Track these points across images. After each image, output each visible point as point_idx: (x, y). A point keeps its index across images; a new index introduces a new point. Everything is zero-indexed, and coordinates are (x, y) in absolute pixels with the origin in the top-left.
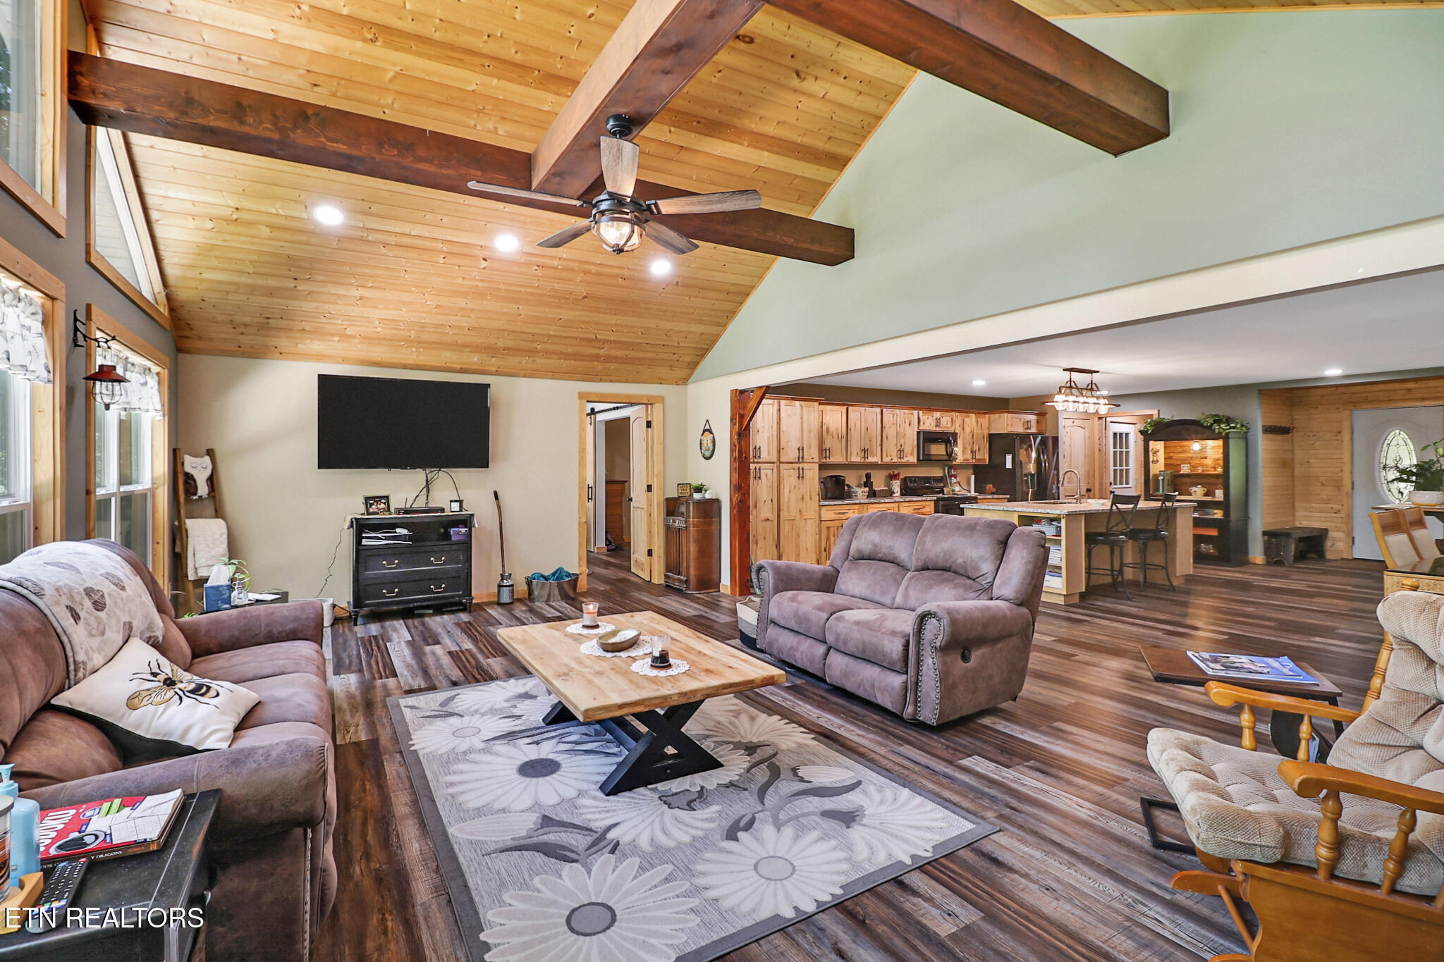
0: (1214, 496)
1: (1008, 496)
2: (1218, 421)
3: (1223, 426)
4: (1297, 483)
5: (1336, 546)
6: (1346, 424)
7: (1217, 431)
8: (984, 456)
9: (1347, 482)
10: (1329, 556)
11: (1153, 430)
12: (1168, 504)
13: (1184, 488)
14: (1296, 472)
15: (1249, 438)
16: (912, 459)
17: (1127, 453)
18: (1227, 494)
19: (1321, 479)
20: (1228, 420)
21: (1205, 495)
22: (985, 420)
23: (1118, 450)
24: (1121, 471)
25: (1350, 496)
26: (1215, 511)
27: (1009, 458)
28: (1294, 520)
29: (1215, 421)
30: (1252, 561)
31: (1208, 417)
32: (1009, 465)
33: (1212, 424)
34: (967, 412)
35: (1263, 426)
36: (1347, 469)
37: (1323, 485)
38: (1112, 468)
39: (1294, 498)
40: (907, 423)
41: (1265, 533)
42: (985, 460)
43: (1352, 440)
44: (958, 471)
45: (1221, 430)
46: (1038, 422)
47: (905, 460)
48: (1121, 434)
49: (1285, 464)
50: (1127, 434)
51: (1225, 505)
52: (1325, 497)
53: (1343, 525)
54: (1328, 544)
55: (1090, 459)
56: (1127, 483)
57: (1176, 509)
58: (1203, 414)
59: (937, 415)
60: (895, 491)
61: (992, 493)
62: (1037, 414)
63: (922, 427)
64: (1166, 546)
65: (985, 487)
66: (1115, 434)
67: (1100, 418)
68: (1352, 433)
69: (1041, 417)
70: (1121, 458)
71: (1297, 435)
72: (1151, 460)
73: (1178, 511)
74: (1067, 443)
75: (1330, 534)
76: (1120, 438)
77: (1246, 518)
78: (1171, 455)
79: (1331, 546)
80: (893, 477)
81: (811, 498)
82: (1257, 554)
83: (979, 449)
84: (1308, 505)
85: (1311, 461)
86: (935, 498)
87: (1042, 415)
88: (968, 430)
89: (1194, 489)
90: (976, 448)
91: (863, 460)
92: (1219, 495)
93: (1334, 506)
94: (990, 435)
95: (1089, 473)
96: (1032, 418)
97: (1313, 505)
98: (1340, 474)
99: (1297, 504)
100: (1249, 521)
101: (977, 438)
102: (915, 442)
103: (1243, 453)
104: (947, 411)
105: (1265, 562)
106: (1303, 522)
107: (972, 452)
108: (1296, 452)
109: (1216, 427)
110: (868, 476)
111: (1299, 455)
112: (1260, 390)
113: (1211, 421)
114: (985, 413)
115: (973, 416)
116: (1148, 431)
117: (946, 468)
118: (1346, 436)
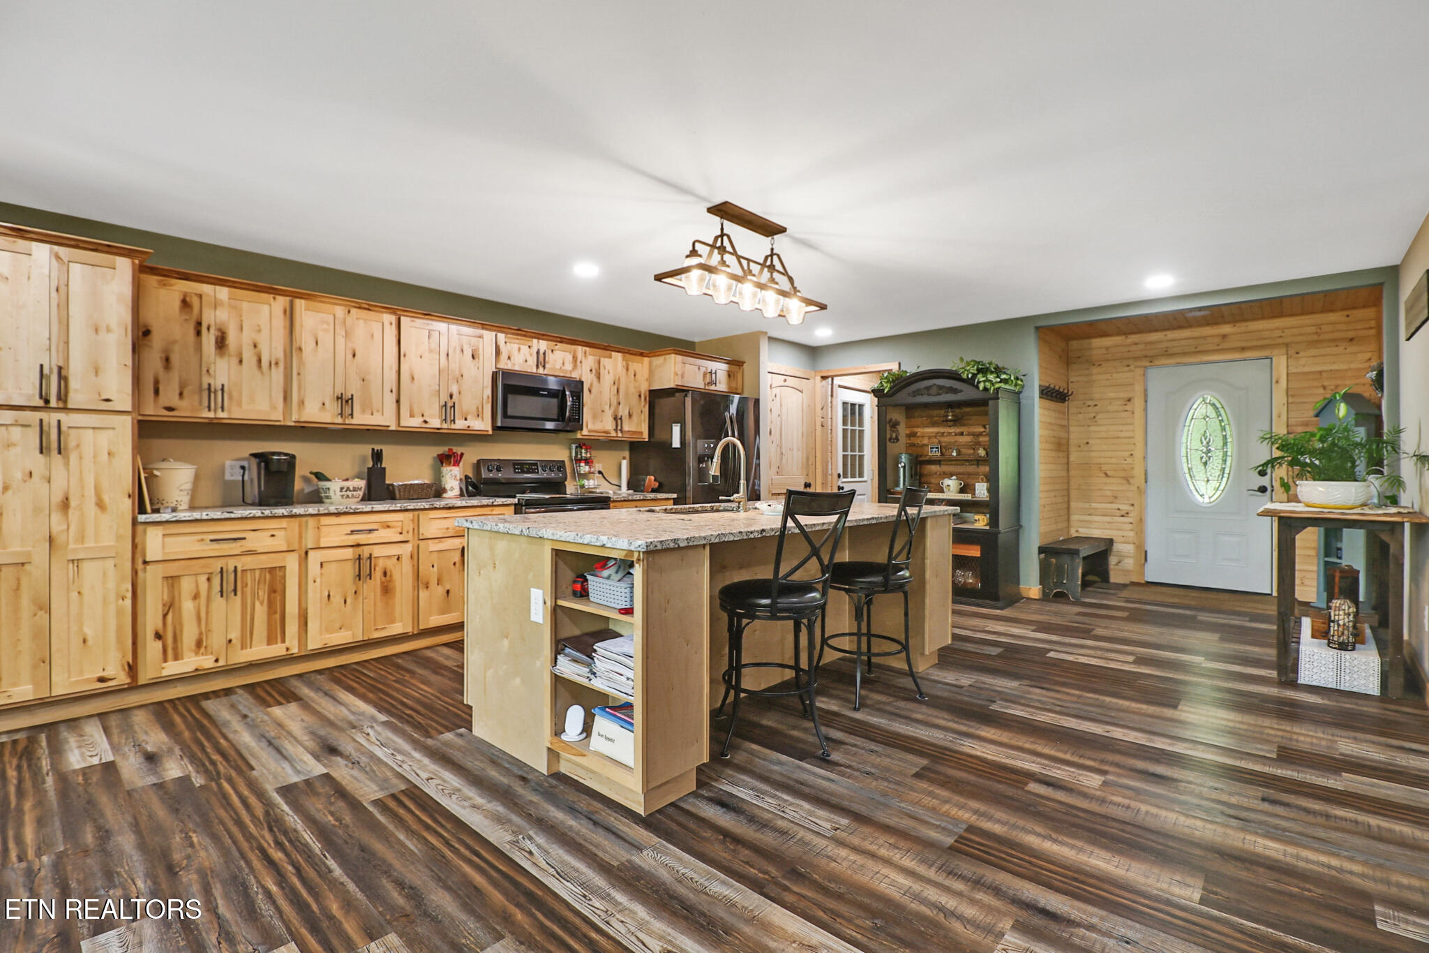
0: (974, 494)
1: (675, 496)
2: (983, 371)
3: (991, 377)
4: (1072, 473)
5: (1122, 567)
6: (1139, 388)
7: (981, 386)
8: (638, 426)
9: (1138, 472)
10: (1114, 578)
11: (891, 388)
12: (912, 511)
13: (933, 481)
14: (1072, 458)
15: (1023, 402)
16: (483, 424)
17: (861, 432)
18: (994, 490)
19: (1104, 468)
20: (998, 371)
21: (962, 491)
22: (641, 366)
23: (849, 427)
24: (853, 457)
25: (1141, 492)
26: (977, 517)
27: (676, 429)
28: (1068, 527)
29: (979, 371)
30: (1025, 594)
31: (968, 364)
32: (676, 443)
33: (974, 375)
34: (606, 348)
35: (1040, 386)
36: (1139, 454)
37: (1107, 475)
38: (840, 453)
39: (1068, 496)
40: (468, 353)
41: (1042, 550)
42: (641, 433)
43: (1145, 410)
44: (594, 453)
45: (988, 385)
46: (730, 375)
47: (460, 424)
48: (853, 405)
49: (1061, 446)
50: (861, 406)
51: (990, 507)
52: (1109, 493)
53: (1132, 534)
54: (1113, 560)
55: (810, 435)
56: (861, 475)
57: (924, 519)
58: (962, 360)
59: (543, 345)
60: (448, 487)
61: (653, 491)
62: (729, 362)
63: (505, 364)
64: (906, 598)
65: (644, 480)
66: (845, 404)
67: (824, 378)
68: (1146, 401)
69: (735, 368)
70: (853, 439)
71: (1073, 405)
72: (888, 436)
73: (929, 523)
74: (776, 412)
75: (1116, 547)
76: (853, 411)
77: (1017, 527)
78: (916, 430)
79: (1117, 565)
80: (447, 459)
81: (101, 505)
82: (1031, 586)
83: (630, 415)
84: (1087, 505)
85: (1090, 441)
86: (516, 501)
87: (736, 364)
88: (607, 379)
89: (947, 482)
90: (623, 412)
91: (339, 420)
92: (982, 491)
93: (1121, 507)
94: (652, 392)
95: (808, 459)
96: (720, 368)
97: (1094, 505)
98: (1129, 460)
99: (1073, 504)
100: (1021, 531)
101: (627, 394)
102: (488, 392)
103: (1015, 426)
104: (562, 341)
105: (1041, 596)
106: (1080, 530)
107: (615, 419)
108: (1072, 429)
109: (980, 378)
110: (377, 456)
111: (1076, 434)
112: (1037, 328)
113: (974, 370)
114: (642, 355)
115: (618, 356)
116: (884, 390)
117: (574, 446)
118: (1138, 403)
